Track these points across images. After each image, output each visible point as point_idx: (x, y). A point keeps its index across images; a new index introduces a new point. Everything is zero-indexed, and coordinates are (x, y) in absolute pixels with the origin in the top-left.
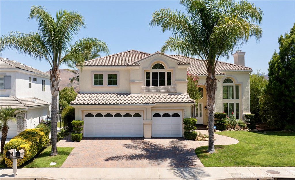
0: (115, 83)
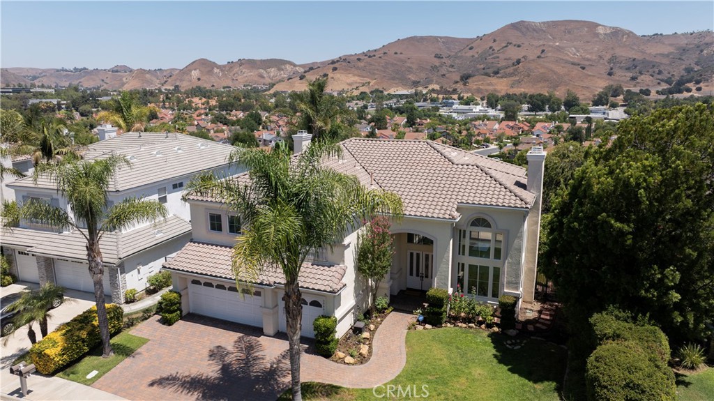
0: (238, 230)
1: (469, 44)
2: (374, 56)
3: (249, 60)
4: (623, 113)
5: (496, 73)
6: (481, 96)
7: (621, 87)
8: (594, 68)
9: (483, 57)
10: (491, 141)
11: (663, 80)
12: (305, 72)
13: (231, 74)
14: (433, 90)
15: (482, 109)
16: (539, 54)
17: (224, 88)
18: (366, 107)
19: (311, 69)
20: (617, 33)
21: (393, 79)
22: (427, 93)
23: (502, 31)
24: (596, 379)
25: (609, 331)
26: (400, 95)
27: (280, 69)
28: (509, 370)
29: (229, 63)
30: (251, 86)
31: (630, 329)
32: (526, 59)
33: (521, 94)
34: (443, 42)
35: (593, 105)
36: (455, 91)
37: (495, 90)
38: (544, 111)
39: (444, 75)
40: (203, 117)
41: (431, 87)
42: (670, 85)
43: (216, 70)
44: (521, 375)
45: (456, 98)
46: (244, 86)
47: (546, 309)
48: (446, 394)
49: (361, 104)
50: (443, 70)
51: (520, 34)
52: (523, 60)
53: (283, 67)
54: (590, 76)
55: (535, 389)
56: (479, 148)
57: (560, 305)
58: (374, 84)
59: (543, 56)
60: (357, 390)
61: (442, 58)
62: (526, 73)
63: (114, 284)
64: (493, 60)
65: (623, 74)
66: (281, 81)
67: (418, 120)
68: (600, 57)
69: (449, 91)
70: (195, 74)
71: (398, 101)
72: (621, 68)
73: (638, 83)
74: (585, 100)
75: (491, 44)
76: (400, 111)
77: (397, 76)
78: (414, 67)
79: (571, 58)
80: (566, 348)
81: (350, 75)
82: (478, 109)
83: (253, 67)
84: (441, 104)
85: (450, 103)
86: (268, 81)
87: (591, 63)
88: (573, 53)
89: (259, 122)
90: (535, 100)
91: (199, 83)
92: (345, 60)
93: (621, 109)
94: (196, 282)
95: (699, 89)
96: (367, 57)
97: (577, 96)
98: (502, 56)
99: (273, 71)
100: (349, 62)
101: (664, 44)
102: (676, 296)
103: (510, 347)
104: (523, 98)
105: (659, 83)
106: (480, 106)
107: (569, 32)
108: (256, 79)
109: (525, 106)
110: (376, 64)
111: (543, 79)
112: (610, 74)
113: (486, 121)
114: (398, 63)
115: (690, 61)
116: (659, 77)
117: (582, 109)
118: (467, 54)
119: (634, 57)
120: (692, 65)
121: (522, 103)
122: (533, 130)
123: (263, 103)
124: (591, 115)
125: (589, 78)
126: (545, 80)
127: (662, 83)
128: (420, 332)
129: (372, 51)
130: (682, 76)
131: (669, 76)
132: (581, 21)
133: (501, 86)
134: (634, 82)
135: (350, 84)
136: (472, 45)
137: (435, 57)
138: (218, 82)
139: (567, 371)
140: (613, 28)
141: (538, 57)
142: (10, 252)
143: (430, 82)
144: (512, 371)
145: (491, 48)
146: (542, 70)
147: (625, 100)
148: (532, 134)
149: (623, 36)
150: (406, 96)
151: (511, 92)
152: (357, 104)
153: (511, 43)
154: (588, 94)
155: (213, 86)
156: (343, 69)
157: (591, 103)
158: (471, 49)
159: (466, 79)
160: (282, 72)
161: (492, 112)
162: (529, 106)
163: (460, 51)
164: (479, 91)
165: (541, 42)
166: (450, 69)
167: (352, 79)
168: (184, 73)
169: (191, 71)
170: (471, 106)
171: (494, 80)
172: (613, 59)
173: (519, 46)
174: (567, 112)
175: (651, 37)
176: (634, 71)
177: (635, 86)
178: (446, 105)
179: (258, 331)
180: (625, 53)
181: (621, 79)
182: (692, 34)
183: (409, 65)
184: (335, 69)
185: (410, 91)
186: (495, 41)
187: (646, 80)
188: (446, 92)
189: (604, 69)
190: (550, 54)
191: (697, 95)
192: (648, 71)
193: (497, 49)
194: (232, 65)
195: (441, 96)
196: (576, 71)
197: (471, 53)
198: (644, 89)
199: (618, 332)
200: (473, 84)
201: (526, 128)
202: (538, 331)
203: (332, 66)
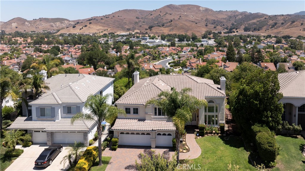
0: (137, 113)
1: (150, 13)
2: (109, 17)
3: (45, 18)
4: (214, 42)
5: (163, 25)
6: (158, 35)
7: (211, 31)
8: (200, 23)
9: (157, 18)
10: (168, 56)
11: (225, 28)
12: (75, 24)
13: (35, 25)
14: (137, 33)
15: (159, 41)
16: (179, 17)
17: (32, 32)
18: (107, 41)
19: (78, 23)
20: (207, 10)
21: (118, 27)
22: (134, 34)
23: (164, 8)
24: (260, 143)
25: (258, 130)
26: (122, 35)
27: (62, 23)
28: (230, 146)
29: (34, 19)
30: (47, 31)
31: (262, 129)
32: (174, 20)
33: (174, 34)
34: (139, 12)
35: (202, 39)
36: (146, 33)
37: (163, 33)
38: (184, 41)
39: (141, 26)
40: (27, 48)
41: (136, 31)
42: (228, 30)
43: (26, 23)
44: (234, 147)
45: (148, 36)
46: (43, 31)
47: (230, 126)
48: (217, 156)
49: (105, 39)
50: (140, 24)
51: (171, 10)
52: (173, 20)
53: (63, 22)
54: (199, 26)
55: (239, 150)
56: (163, 59)
57: (233, 124)
58: (110, 30)
59: (180, 18)
60: (193, 160)
61: (139, 18)
62: (175, 26)
63: (85, 139)
64: (161, 20)
65: (211, 26)
66: (63, 28)
67: (135, 47)
68: (202, 19)
69: (144, 33)
70: (14, 25)
71: (122, 38)
72: (210, 23)
73: (217, 29)
74: (199, 36)
75: (159, 13)
76: (125, 43)
77: (120, 26)
78: (127, 22)
79: (191, 19)
80: (241, 137)
81: (98, 26)
82: (158, 41)
83: (47, 22)
84: (141, 39)
85: (145, 38)
86: (55, 28)
87: (199, 21)
88: (192, 17)
89: (59, 50)
90: (180, 37)
91: (17, 30)
92: (95, 19)
93: (213, 40)
94: (122, 133)
95: (237, 32)
96: (105, 18)
97: (196, 35)
98: (164, 18)
99: (58, 24)
100: (97, 20)
101: (223, 14)
102: (270, 119)
103: (226, 139)
104: (175, 36)
105: (224, 29)
106: (158, 40)
107: (190, 9)
108: (49, 27)
109: (177, 40)
110: (110, 21)
111: (182, 28)
112: (206, 26)
113: (163, 47)
114: (120, 21)
115: (233, 21)
116: (223, 27)
117: (199, 40)
118: (150, 17)
119: (214, 19)
120: (234, 23)
121: (175, 38)
122: (183, 50)
123: (58, 40)
124: (202, 43)
125: (199, 27)
126: (183, 29)
127: (225, 29)
128: (199, 139)
129: (108, 15)
130: (231, 27)
131: (227, 26)
132: (194, 5)
133: (166, 31)
134: (215, 29)
135: (98, 30)
136: (152, 13)
137: (136, 18)
138: (28, 29)
139: (245, 144)
140: (205, 8)
141: (179, 19)
142: (31, 132)
143: (135, 29)
144: (231, 146)
145: (159, 15)
146: (181, 25)
147: (213, 36)
148: (182, 52)
149: (209, 11)
150: (126, 36)
151: (170, 33)
152: (103, 39)
153: (167, 13)
154: (200, 34)
155: (25, 31)
156: (94, 23)
157: (201, 38)
158: (151, 15)
159: (151, 28)
160: (63, 24)
161: (164, 42)
162: (178, 39)
163: (146, 16)
164: (157, 33)
165: (179, 13)
166: (143, 23)
167: (99, 27)
168: (7, 24)
169: (12, 23)
170: (155, 40)
171: (162, 28)
172: (207, 20)
173: (171, 14)
174: (193, 42)
175: (219, 11)
176: (214, 24)
177: (216, 30)
178: (144, 39)
179: (150, 147)
180: (211, 18)
181: (211, 28)
182: (232, 11)
183: (125, 21)
184: (90, 23)
185: (127, 33)
186: (161, 12)
187: (219, 28)
188: (143, 33)
189: (204, 24)
190: (183, 18)
191: (237, 34)
192: (219, 25)
193: (162, 15)
194: (36, 20)
195: (141, 35)
196: (194, 24)
197: (151, 17)
198: (219, 31)
199: (260, 130)
200: (154, 30)
201: (180, 50)
202: (231, 134)
203: (89, 22)
